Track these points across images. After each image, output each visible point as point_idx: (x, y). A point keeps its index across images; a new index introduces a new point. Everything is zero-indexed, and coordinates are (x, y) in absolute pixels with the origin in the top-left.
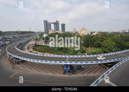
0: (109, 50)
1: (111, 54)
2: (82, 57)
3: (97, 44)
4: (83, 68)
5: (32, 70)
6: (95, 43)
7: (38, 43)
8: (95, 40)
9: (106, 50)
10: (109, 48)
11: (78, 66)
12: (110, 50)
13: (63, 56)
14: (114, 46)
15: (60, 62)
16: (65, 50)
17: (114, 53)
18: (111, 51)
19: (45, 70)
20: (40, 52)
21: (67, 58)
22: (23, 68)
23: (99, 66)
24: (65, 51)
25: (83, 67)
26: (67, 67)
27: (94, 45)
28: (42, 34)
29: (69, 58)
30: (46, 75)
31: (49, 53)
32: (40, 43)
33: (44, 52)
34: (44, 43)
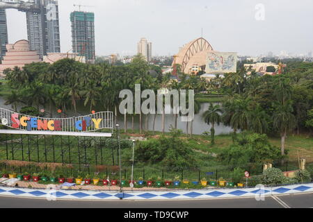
6: (310, 113)
7: (5, 122)
20: (29, 178)
24: (183, 164)
27: (308, 123)
31: (96, 181)
32: (25, 124)
33: (61, 177)
34: (52, 122)
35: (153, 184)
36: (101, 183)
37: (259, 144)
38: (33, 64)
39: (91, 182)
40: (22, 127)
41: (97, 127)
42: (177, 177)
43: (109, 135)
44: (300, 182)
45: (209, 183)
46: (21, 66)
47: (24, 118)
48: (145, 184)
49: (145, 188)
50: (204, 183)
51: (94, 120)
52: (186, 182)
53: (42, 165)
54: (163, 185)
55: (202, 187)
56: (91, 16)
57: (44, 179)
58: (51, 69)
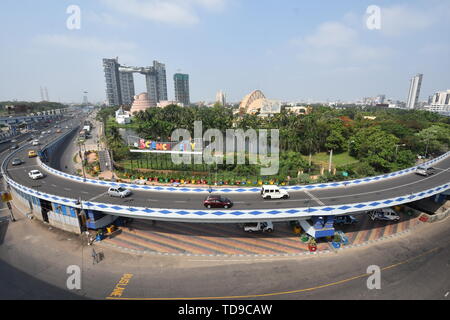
5: (184, 251)
7: (136, 145)
8: (328, 128)
9: (378, 159)
10: (385, 152)
19: (237, 247)
20: (153, 179)
21: (304, 192)
22: (139, 253)
25: (352, 217)
26: (324, 225)
27: (327, 145)
30: (254, 264)
31: (193, 182)
32: (148, 146)
33: (172, 179)
34: (165, 145)
35: (229, 183)
36: (196, 183)
37: (295, 159)
39: (190, 182)
40: (147, 148)
42: (244, 179)
44: (320, 182)
45: (263, 183)
46: (144, 110)
47: (148, 142)
48: (223, 183)
49: (224, 186)
50: (261, 183)
52: (249, 182)
53: (160, 171)
54: (235, 184)
55: (259, 186)
56: (187, 76)
57: (161, 180)
58: (162, 111)
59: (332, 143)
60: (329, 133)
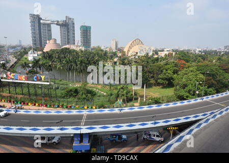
0: (189, 92)
1: (193, 102)
2: (122, 111)
3: (166, 79)
4: (125, 140)
6: (160, 76)
7: (5, 76)
8: (162, 69)
9: (183, 93)
10: (190, 87)
11: (113, 135)
12: (192, 92)
13: (74, 112)
14: (200, 84)
15: (61, 129)
16: (84, 96)
17: (199, 100)
18: (194, 95)
20: (10, 102)
21: (83, 115)
23: (165, 133)
24: (84, 98)
25: (124, 137)
26: (81, 141)
28: (25, 51)
29: (89, 117)
31: (37, 104)
32: (13, 77)
33: (23, 102)
34: (24, 77)
36: (39, 105)
38: (51, 50)
39: (35, 105)
40: (11, 79)
41: (43, 79)
43: (48, 83)
45: (88, 107)
47: (12, 74)
48: (58, 106)
49: (58, 109)
50: (86, 108)
51: (41, 76)
52: (77, 107)
54: (67, 107)
55: (84, 109)
57: (16, 102)
59: (162, 79)
60: (162, 71)
